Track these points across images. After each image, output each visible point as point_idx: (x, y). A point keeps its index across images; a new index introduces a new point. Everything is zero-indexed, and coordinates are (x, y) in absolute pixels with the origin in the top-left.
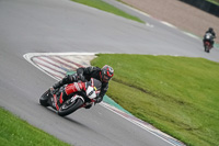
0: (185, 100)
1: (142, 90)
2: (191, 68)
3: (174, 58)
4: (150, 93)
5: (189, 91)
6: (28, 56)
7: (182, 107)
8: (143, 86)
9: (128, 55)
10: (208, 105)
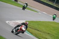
0: (50, 33)
1: (38, 30)
2: (51, 24)
3: (46, 22)
4: (40, 31)
5: (51, 30)
6: (7, 22)
7: (49, 35)
8: (38, 29)
9: (34, 21)
10: (56, 34)
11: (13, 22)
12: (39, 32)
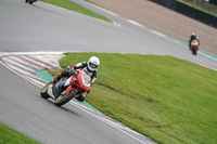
0: (154, 97)
1: (111, 88)
2: (159, 66)
3: (142, 56)
4: (118, 91)
5: (157, 88)
7: (150, 104)
8: (111, 84)
10: (177, 102)
11: (18, 56)
12: (115, 96)
